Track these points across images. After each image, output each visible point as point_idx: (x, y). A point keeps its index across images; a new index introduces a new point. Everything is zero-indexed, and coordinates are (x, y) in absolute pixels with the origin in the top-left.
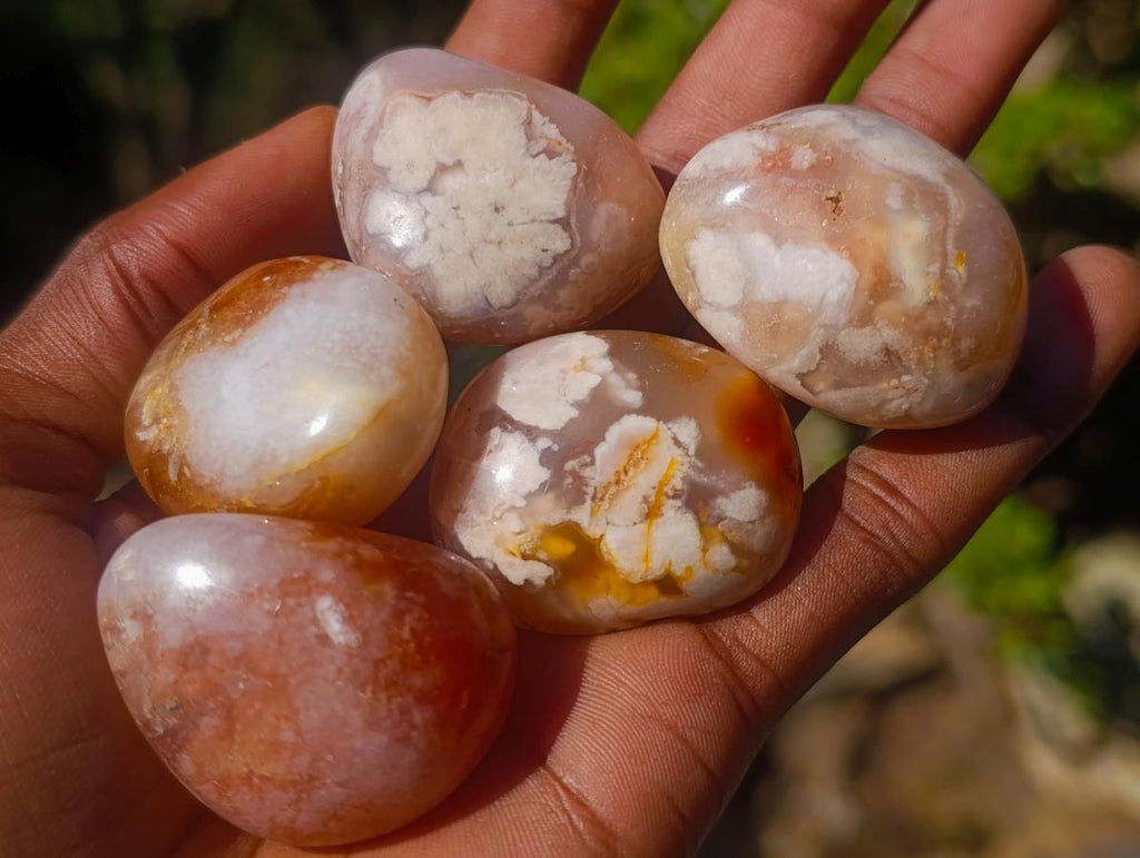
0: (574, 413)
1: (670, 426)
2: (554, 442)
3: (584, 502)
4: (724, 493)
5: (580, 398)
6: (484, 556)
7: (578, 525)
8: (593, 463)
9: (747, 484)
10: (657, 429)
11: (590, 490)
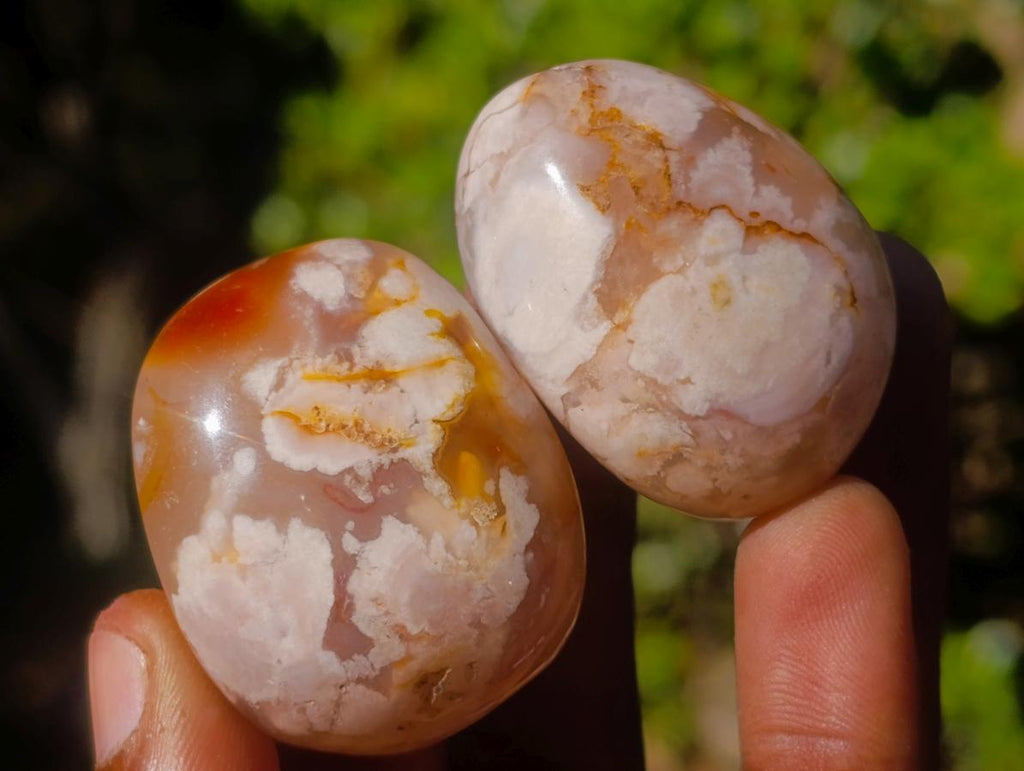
0: (295, 525)
1: (263, 401)
2: (345, 531)
3: (403, 460)
4: (319, 307)
5: (272, 528)
6: (522, 566)
7: (435, 455)
8: (350, 470)
9: (295, 288)
10: (273, 414)
11: (385, 460)
